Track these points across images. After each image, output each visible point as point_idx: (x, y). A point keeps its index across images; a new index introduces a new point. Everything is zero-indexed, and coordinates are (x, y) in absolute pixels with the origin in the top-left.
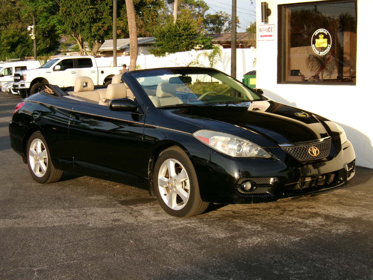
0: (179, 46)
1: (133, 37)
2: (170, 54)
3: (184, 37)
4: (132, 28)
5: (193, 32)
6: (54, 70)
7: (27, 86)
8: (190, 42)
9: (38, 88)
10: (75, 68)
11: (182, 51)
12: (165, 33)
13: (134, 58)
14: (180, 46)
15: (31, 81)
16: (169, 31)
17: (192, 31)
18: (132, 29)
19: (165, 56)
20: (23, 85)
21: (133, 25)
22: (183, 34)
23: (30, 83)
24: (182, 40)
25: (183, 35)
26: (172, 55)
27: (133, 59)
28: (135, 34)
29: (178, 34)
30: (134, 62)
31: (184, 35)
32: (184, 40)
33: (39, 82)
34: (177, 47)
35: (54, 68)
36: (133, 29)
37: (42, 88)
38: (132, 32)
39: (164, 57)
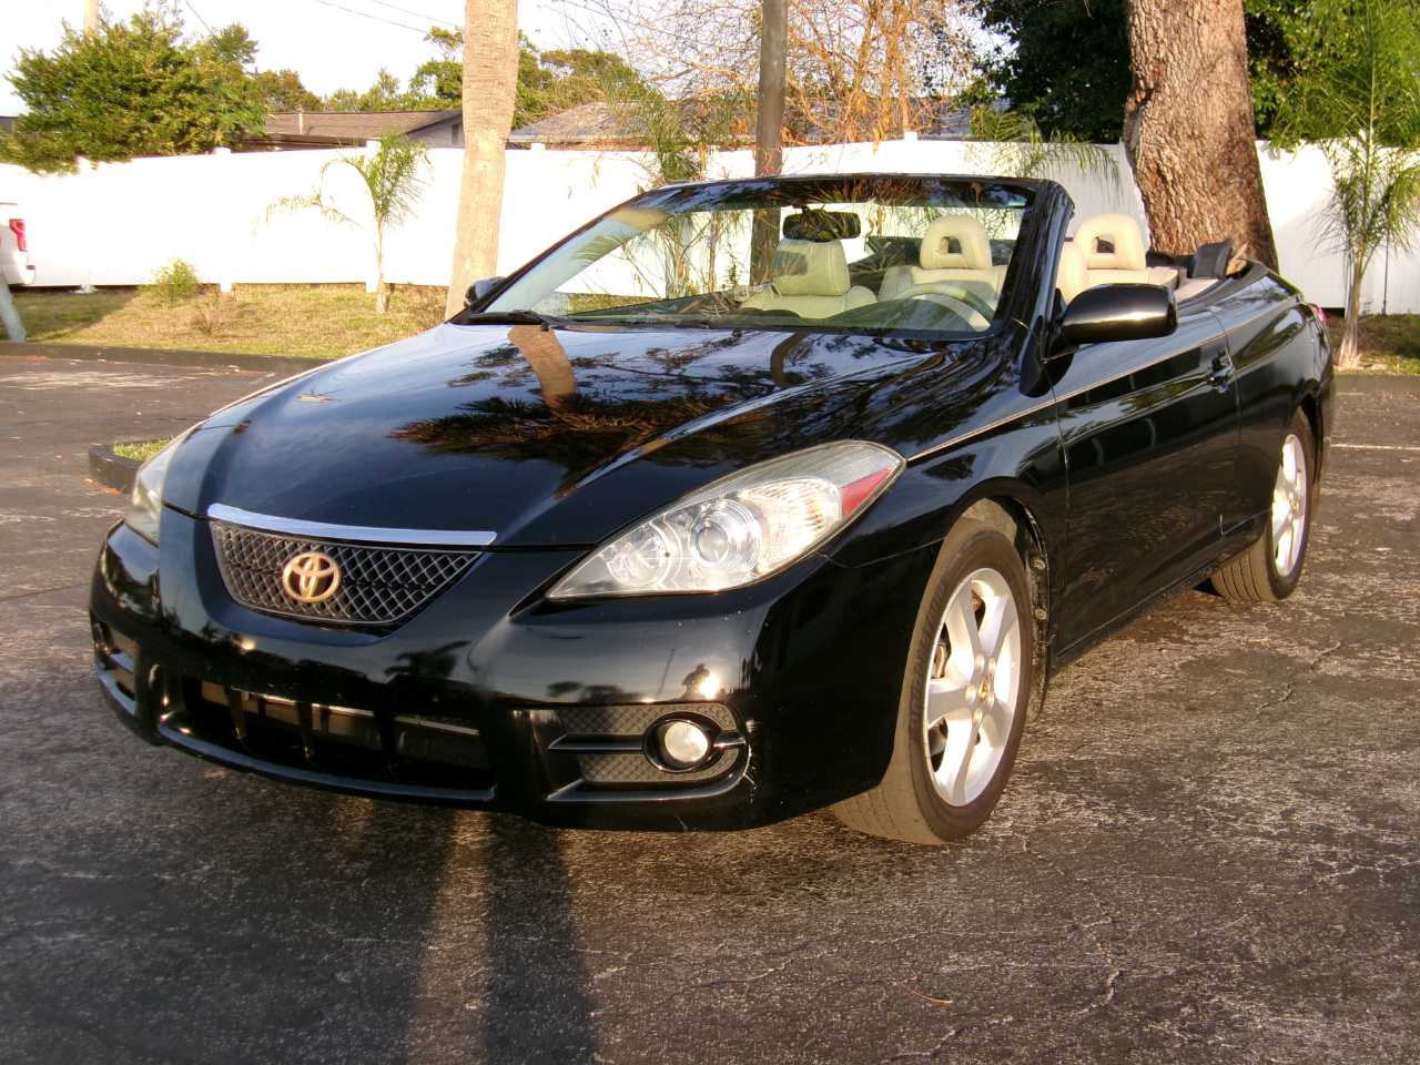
0: (145, 132)
2: (102, 164)
3: (161, 98)
5: (199, 78)
8: (187, 119)
11: (157, 154)
12: (76, 75)
14: (150, 131)
16: (94, 68)
17: (198, 75)
19: (75, 171)
22: (160, 83)
24: (153, 108)
25: (155, 89)
26: (112, 170)
29: (138, 80)
31: (163, 87)
32: (160, 108)
34: (138, 135)
39: (69, 176)
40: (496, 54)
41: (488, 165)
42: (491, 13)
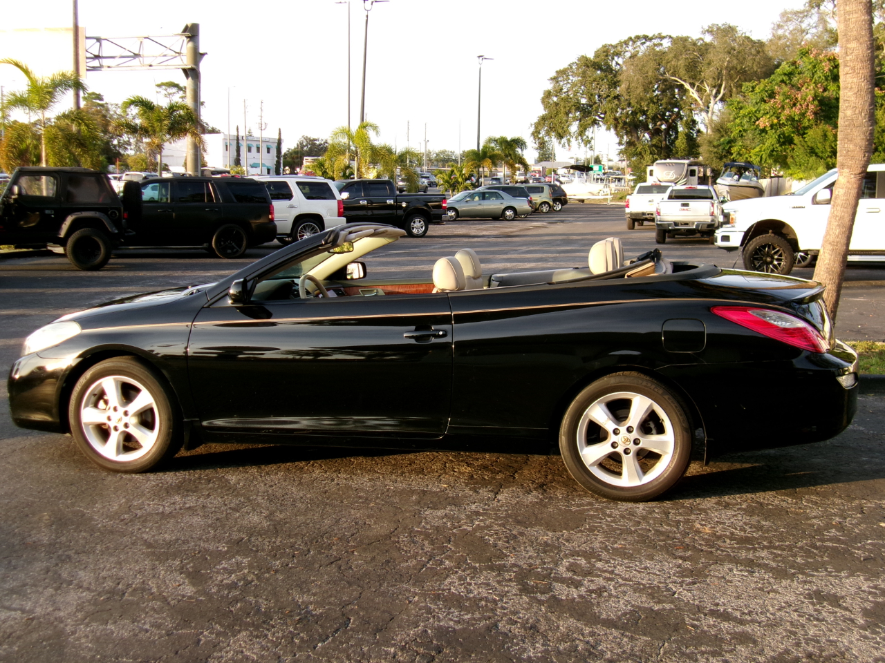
1: (850, 80)
4: (848, 41)
6: (815, 201)
7: (736, 241)
9: (764, 247)
10: (878, 198)
13: (850, 167)
15: (745, 230)
18: (847, 48)
20: (726, 238)
21: (852, 26)
23: (743, 233)
27: (846, 170)
28: (858, 65)
30: (848, 182)
33: (772, 233)
35: (815, 196)
36: (853, 45)
37: (774, 248)
38: (848, 58)
40: (847, 123)
41: (841, 190)
42: (845, 98)
